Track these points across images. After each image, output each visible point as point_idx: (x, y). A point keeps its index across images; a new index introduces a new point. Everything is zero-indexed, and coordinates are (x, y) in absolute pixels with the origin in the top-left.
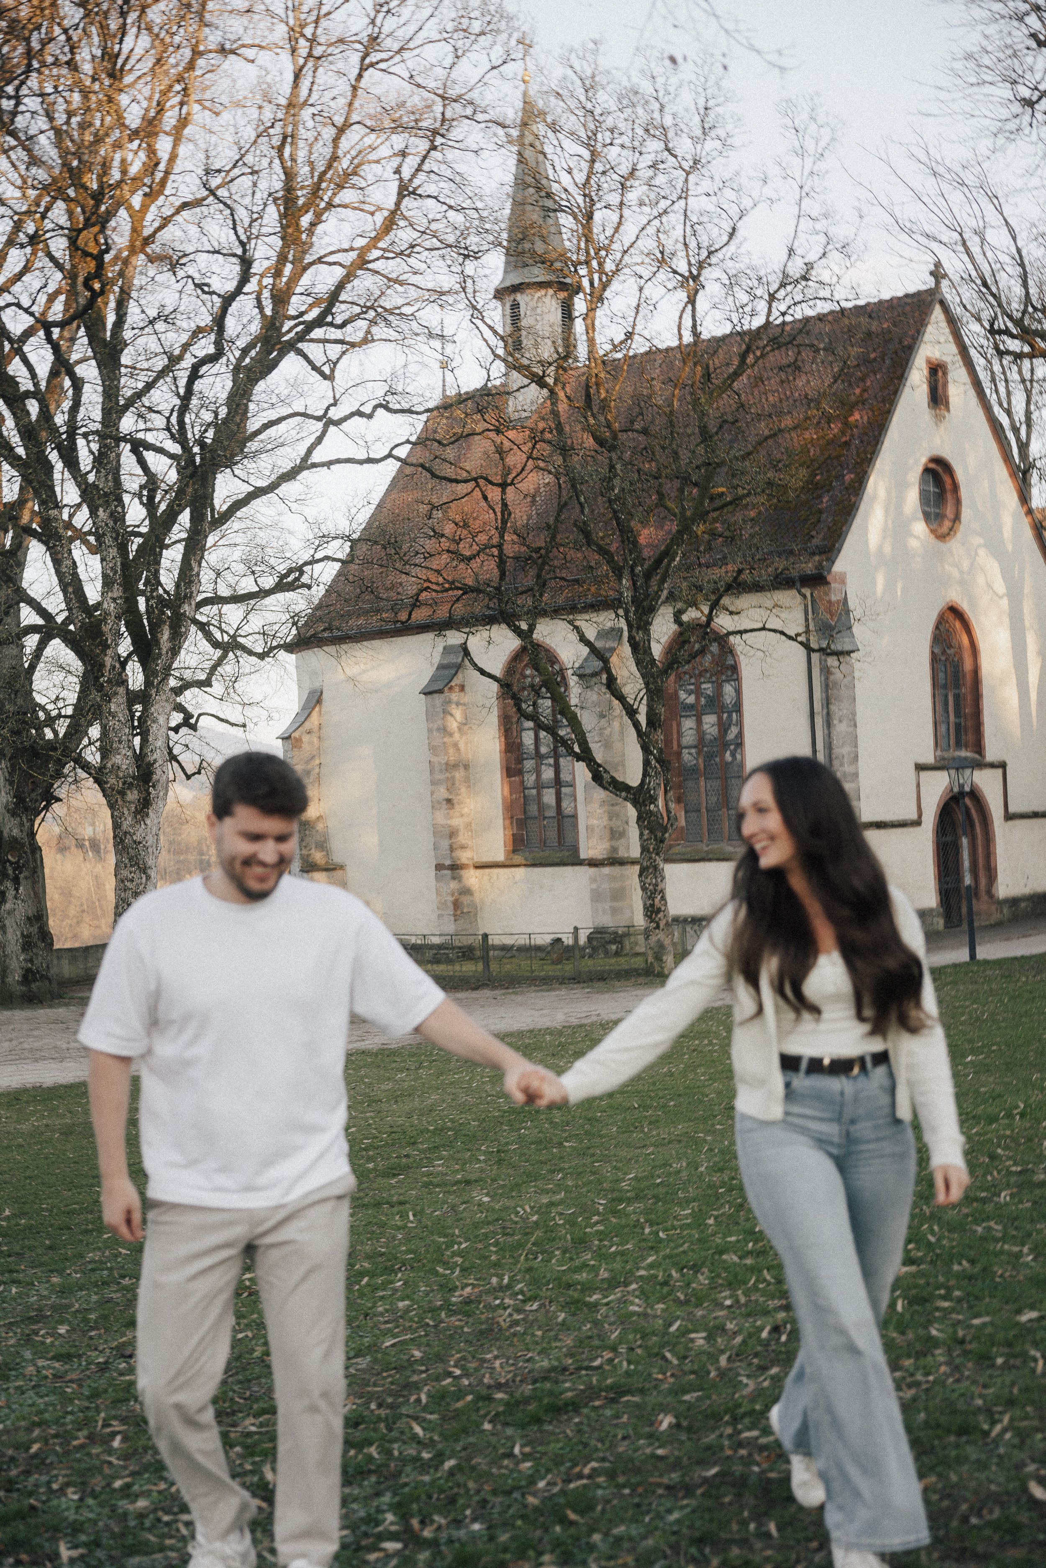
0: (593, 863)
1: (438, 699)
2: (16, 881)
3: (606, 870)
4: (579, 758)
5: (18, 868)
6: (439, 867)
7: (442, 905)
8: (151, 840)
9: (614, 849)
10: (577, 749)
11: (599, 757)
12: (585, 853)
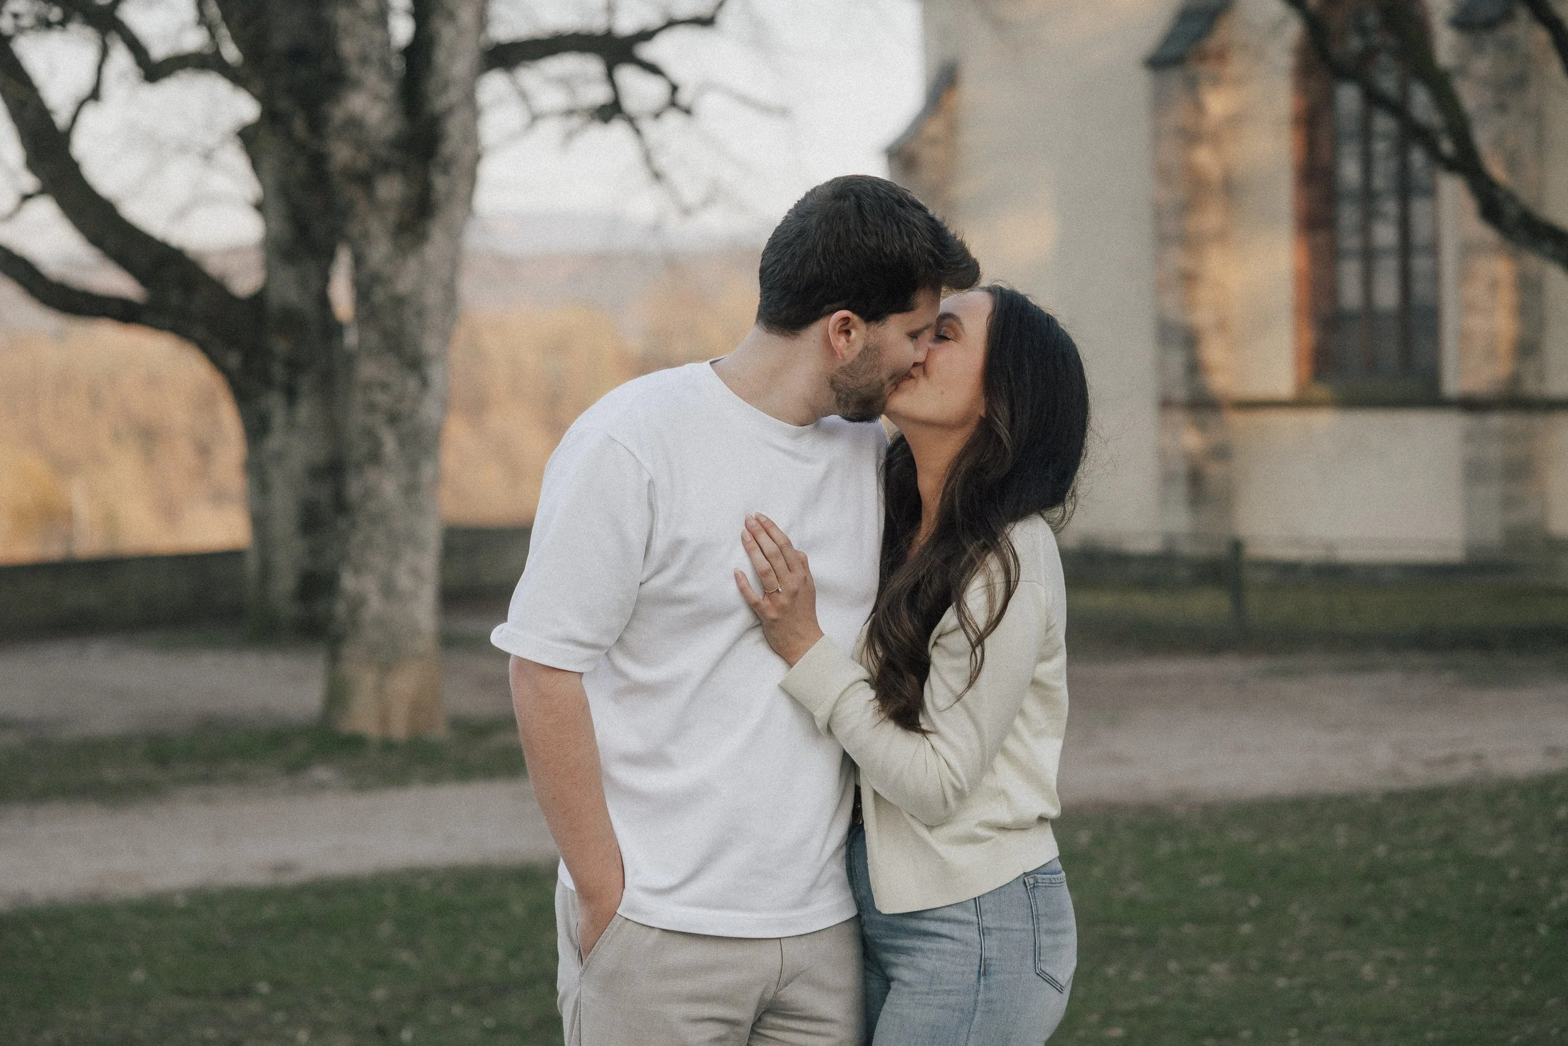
0: (1470, 405)
1: (1174, 78)
2: (291, 394)
3: (1497, 421)
4: (1452, 166)
5: (294, 366)
6: (1166, 404)
7: (1167, 479)
8: (433, 296)
9: (1515, 379)
10: (1447, 146)
11: (1497, 170)
12: (1454, 383)
